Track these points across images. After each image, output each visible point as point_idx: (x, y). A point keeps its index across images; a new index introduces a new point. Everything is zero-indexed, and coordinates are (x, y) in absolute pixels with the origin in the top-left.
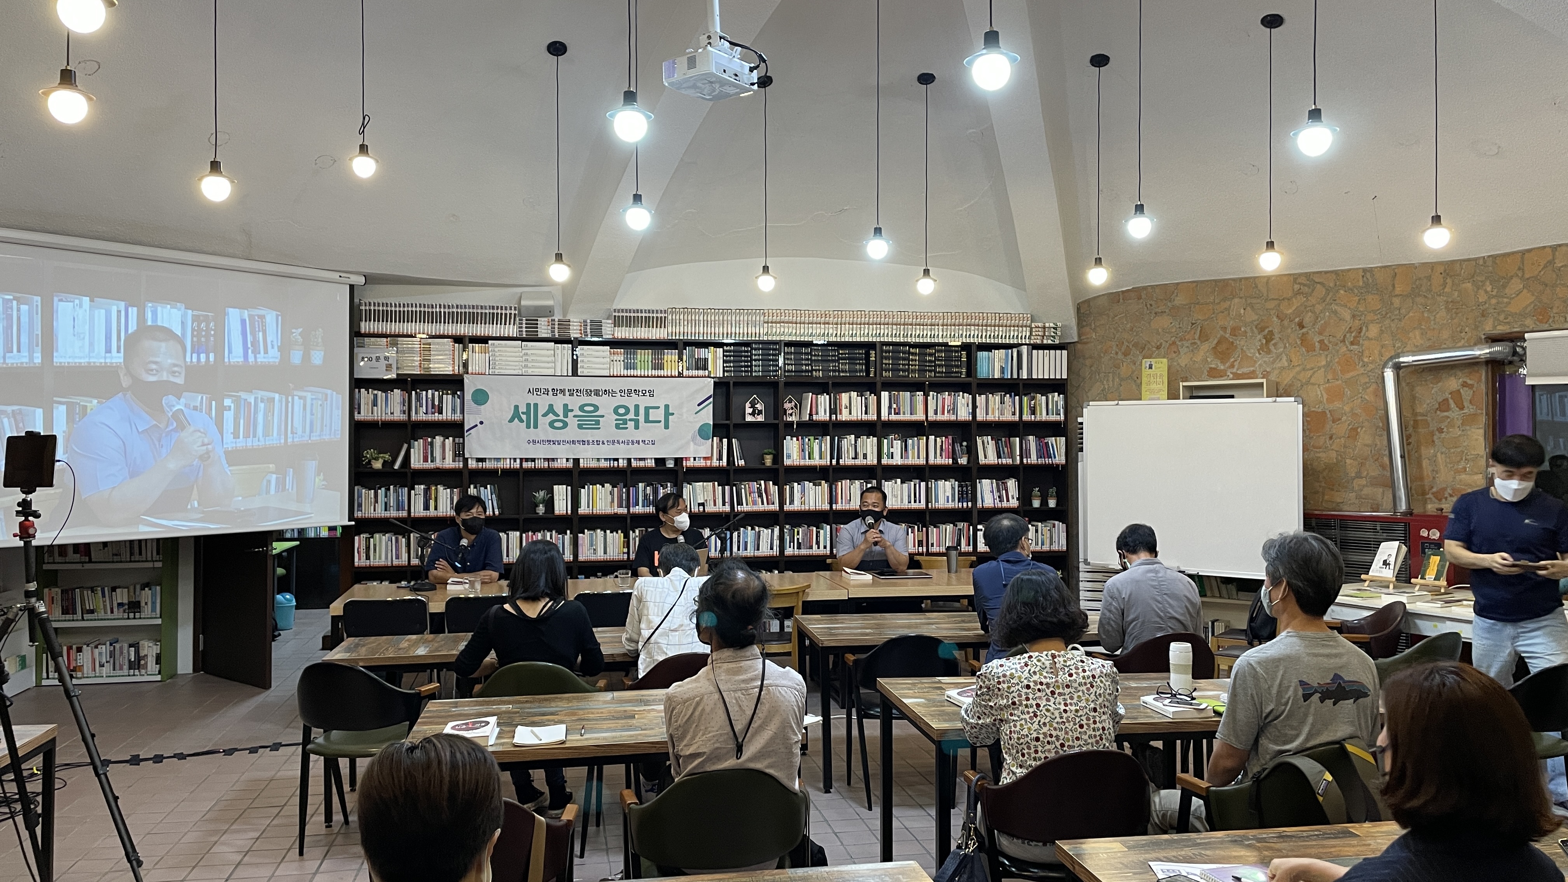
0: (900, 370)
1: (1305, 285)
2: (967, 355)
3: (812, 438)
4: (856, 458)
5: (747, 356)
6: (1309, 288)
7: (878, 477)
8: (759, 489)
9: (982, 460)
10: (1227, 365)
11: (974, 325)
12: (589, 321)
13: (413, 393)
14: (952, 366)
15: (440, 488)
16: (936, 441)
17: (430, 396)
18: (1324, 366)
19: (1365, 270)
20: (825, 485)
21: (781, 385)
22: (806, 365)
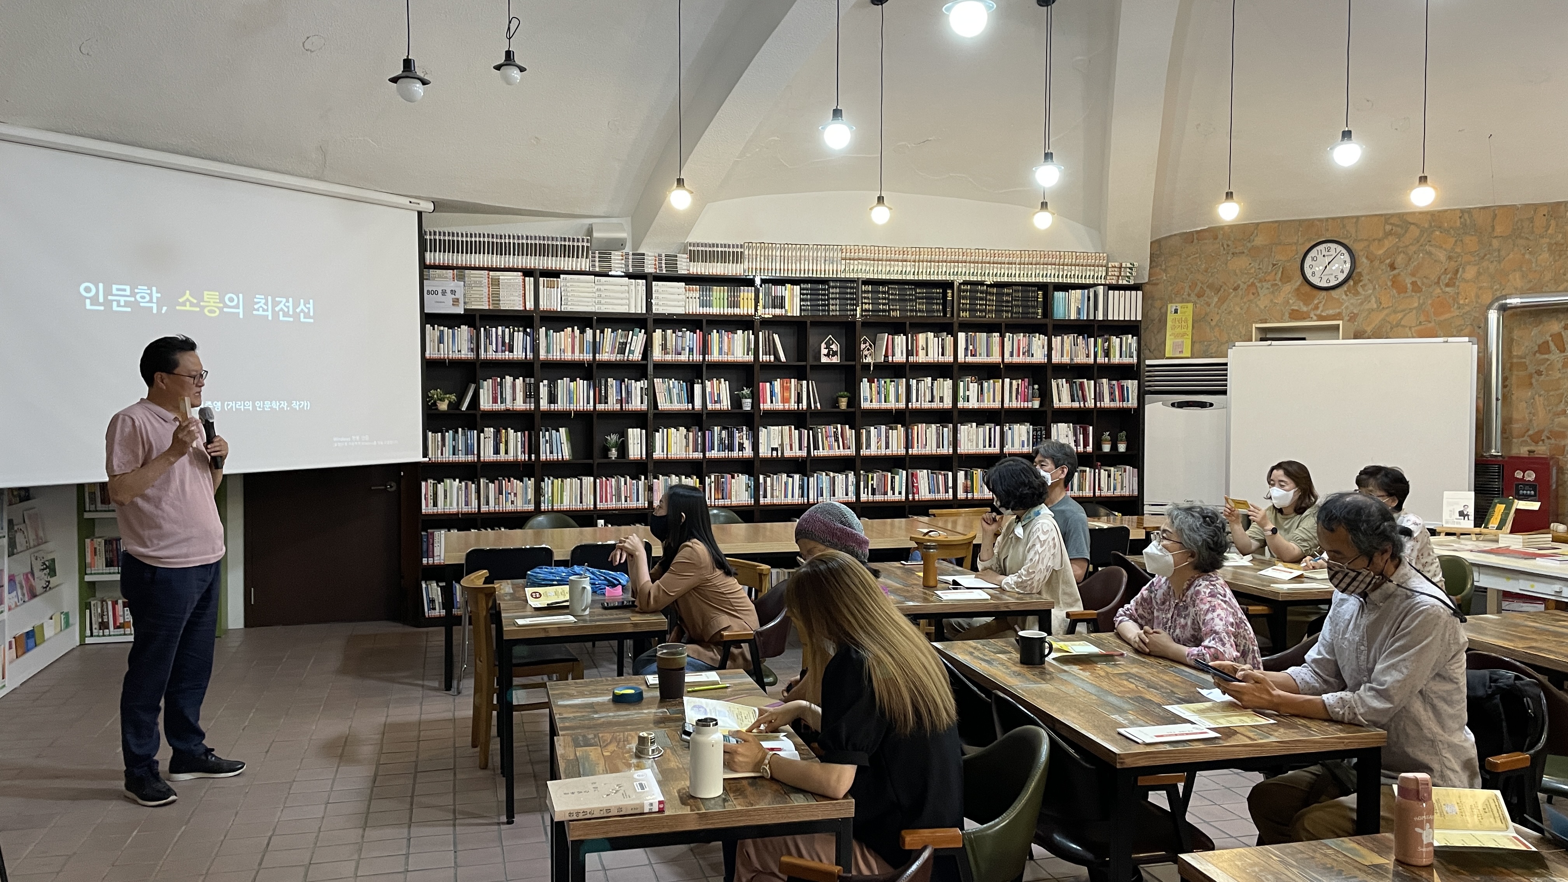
0: (976, 311)
1: (1397, 226)
2: (1043, 295)
3: (888, 380)
4: (932, 401)
5: (824, 295)
6: (1402, 228)
7: (955, 421)
8: (836, 433)
9: (1056, 404)
10: (1310, 307)
11: (1051, 264)
12: (663, 255)
13: (482, 329)
14: (1028, 306)
15: (511, 431)
16: (1011, 384)
17: (500, 333)
18: (1415, 308)
19: (1462, 211)
20: (901, 429)
21: (858, 326)
22: (884, 304)
